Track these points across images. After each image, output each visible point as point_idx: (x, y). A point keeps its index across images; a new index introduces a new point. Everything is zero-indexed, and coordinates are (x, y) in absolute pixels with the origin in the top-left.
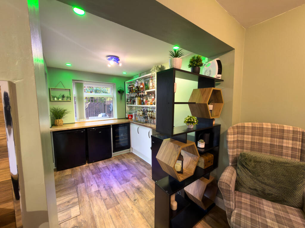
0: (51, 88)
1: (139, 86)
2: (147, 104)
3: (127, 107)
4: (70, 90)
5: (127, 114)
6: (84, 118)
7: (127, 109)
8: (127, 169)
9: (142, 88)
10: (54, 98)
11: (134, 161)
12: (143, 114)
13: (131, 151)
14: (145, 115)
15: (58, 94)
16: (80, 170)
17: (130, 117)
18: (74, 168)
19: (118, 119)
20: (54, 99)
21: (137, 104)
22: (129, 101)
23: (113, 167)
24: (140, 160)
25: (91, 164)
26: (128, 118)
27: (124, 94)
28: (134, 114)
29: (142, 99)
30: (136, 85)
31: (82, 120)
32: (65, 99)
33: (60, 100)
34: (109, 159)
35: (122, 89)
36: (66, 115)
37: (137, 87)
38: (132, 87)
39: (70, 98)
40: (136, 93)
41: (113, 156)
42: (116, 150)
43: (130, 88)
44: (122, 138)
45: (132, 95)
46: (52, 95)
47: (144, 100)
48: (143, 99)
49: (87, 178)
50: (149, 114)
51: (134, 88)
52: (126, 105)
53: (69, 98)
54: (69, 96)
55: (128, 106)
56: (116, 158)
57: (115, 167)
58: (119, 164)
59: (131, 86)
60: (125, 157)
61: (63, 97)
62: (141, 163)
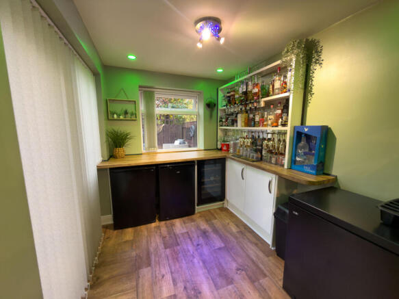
0: (110, 100)
1: (249, 90)
2: (262, 126)
3: (219, 130)
4: (135, 102)
5: (219, 143)
6: (154, 147)
7: (220, 134)
8: (223, 245)
9: (256, 94)
10: (113, 114)
11: (234, 229)
12: (252, 143)
13: (225, 206)
14: (256, 146)
15: (119, 108)
16: (146, 233)
17: (225, 148)
18: (139, 227)
19: (205, 150)
20: (113, 117)
21: (240, 125)
22: (224, 120)
23: (198, 237)
24: (245, 228)
25: (163, 223)
26: (221, 149)
27: (216, 110)
28: (232, 142)
29: (251, 116)
30: (242, 89)
31: (152, 150)
32: (129, 117)
33: (121, 117)
34: (190, 217)
35: (213, 101)
36: (129, 142)
37: (245, 93)
38: (234, 95)
39: (136, 114)
40: (241, 104)
41: (196, 212)
42: (201, 202)
43: (229, 97)
44: (211, 182)
45: (232, 110)
46: (111, 110)
47: (257, 119)
48: (254, 116)
49: (155, 256)
50: (267, 145)
51: (237, 96)
52: (219, 127)
53: (134, 114)
54: (134, 112)
55: (221, 129)
56: (203, 215)
57: (203, 237)
58: (208, 232)
59: (232, 93)
60: (216, 216)
61: (126, 113)
62: (248, 235)
